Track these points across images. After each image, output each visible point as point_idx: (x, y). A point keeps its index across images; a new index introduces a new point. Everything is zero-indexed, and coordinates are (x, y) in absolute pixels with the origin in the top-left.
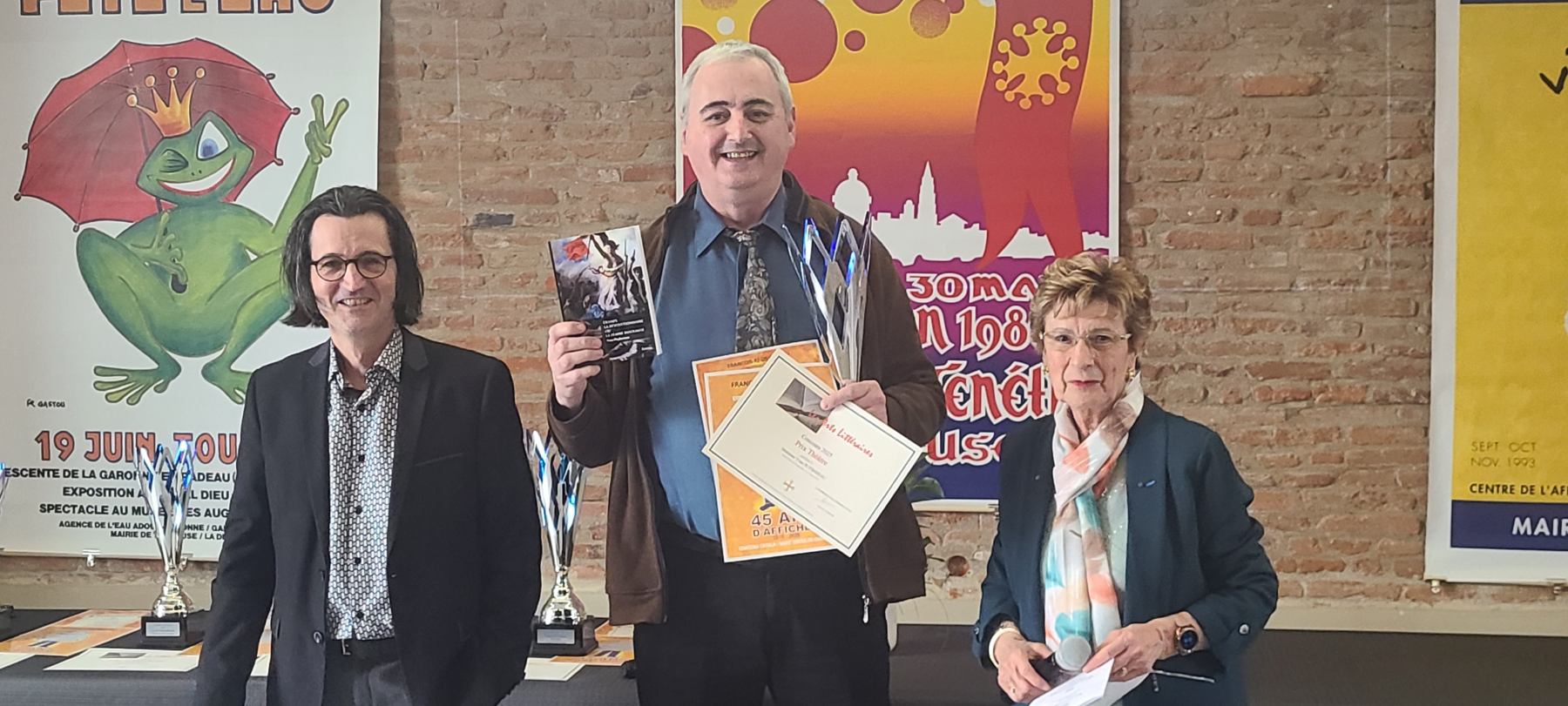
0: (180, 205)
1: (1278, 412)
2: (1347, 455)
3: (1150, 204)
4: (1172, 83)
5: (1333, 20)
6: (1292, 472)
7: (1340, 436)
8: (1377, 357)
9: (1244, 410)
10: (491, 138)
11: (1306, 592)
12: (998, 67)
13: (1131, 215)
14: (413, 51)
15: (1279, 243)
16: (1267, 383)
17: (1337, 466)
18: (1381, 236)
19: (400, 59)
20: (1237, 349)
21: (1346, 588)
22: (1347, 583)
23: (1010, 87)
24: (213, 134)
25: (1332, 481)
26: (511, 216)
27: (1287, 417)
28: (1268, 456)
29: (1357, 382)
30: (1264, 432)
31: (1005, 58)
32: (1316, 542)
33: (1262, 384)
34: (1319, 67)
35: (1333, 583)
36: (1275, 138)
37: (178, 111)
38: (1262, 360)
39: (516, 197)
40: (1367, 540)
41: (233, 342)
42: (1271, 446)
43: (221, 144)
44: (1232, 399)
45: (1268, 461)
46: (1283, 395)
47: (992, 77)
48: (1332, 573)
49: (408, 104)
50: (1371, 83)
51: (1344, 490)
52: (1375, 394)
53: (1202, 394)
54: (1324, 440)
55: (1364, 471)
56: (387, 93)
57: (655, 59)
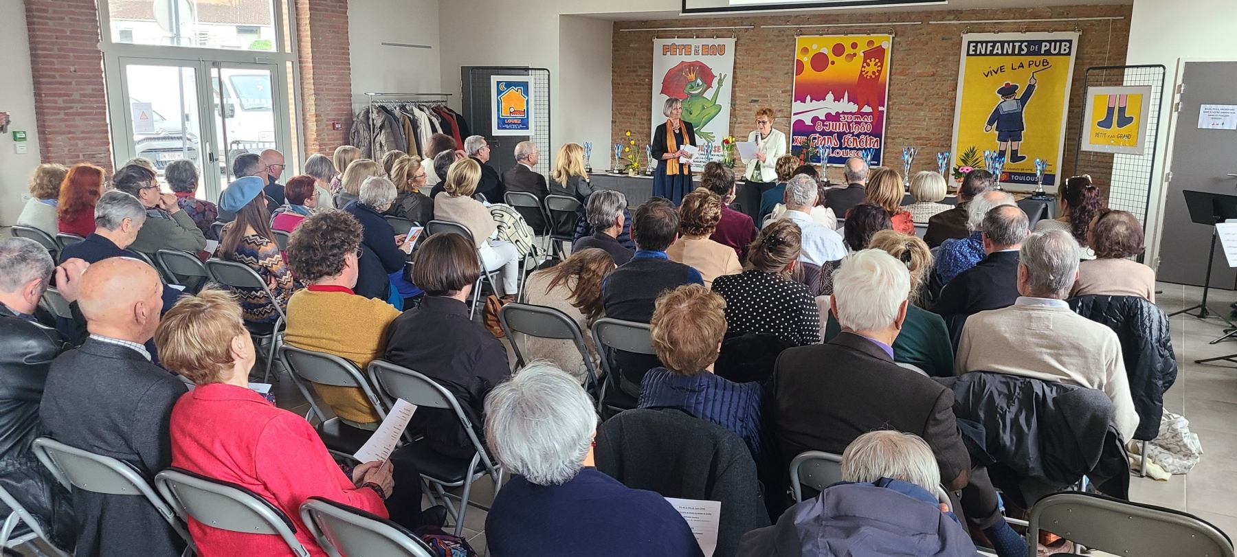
0: (692, 96)
3: (895, 100)
4: (901, 73)
5: (939, 60)
10: (755, 83)
12: (863, 69)
13: (889, 103)
14: (740, 64)
15: (922, 110)
18: (945, 109)
19: (738, 65)
20: (911, 134)
23: (865, 74)
24: (699, 81)
26: (758, 101)
31: (865, 67)
34: (934, 70)
36: (923, 86)
37: (692, 76)
38: (917, 136)
39: (759, 96)
41: (701, 126)
43: (701, 83)
47: (862, 71)
49: (738, 75)
50: (945, 74)
52: (940, 144)
56: (734, 73)
57: (791, 66)
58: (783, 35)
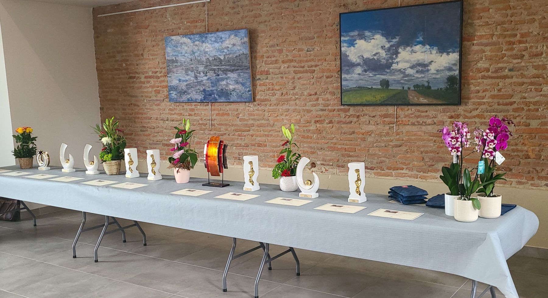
1: (387, 127)
2: (404, 139)
6: (390, 143)
7: (402, 134)
8: (412, 112)
9: (379, 127)
11: (394, 175)
16: (385, 119)
17: (401, 142)
21: (404, 175)
22: (404, 173)
25: (400, 146)
27: (389, 129)
28: (385, 139)
29: (407, 119)
30: (384, 132)
32: (396, 162)
33: (383, 120)
35: (400, 173)
40: (409, 162)
42: (385, 136)
44: (375, 124)
45: (385, 140)
46: (388, 123)
48: (400, 171)
51: (404, 148)
52: (411, 122)
53: (368, 122)
54: (398, 135)
55: (408, 144)
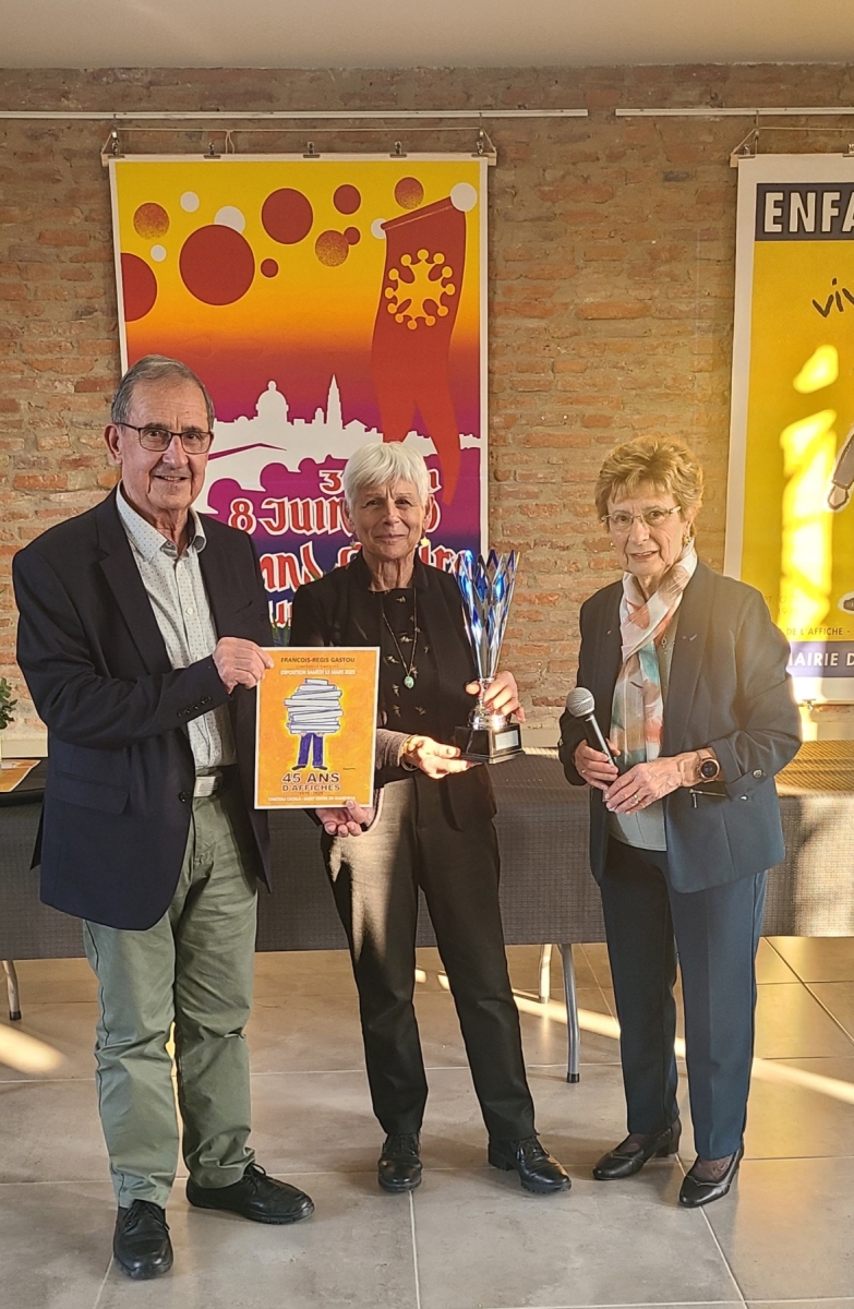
3: (511, 411)
4: (528, 308)
5: (654, 255)
12: (389, 293)
13: (496, 420)
20: (577, 528)
23: (400, 310)
31: (395, 286)
34: (643, 294)
36: (609, 354)
47: (384, 302)
50: (683, 307)
57: (98, 282)
58: (50, 151)
